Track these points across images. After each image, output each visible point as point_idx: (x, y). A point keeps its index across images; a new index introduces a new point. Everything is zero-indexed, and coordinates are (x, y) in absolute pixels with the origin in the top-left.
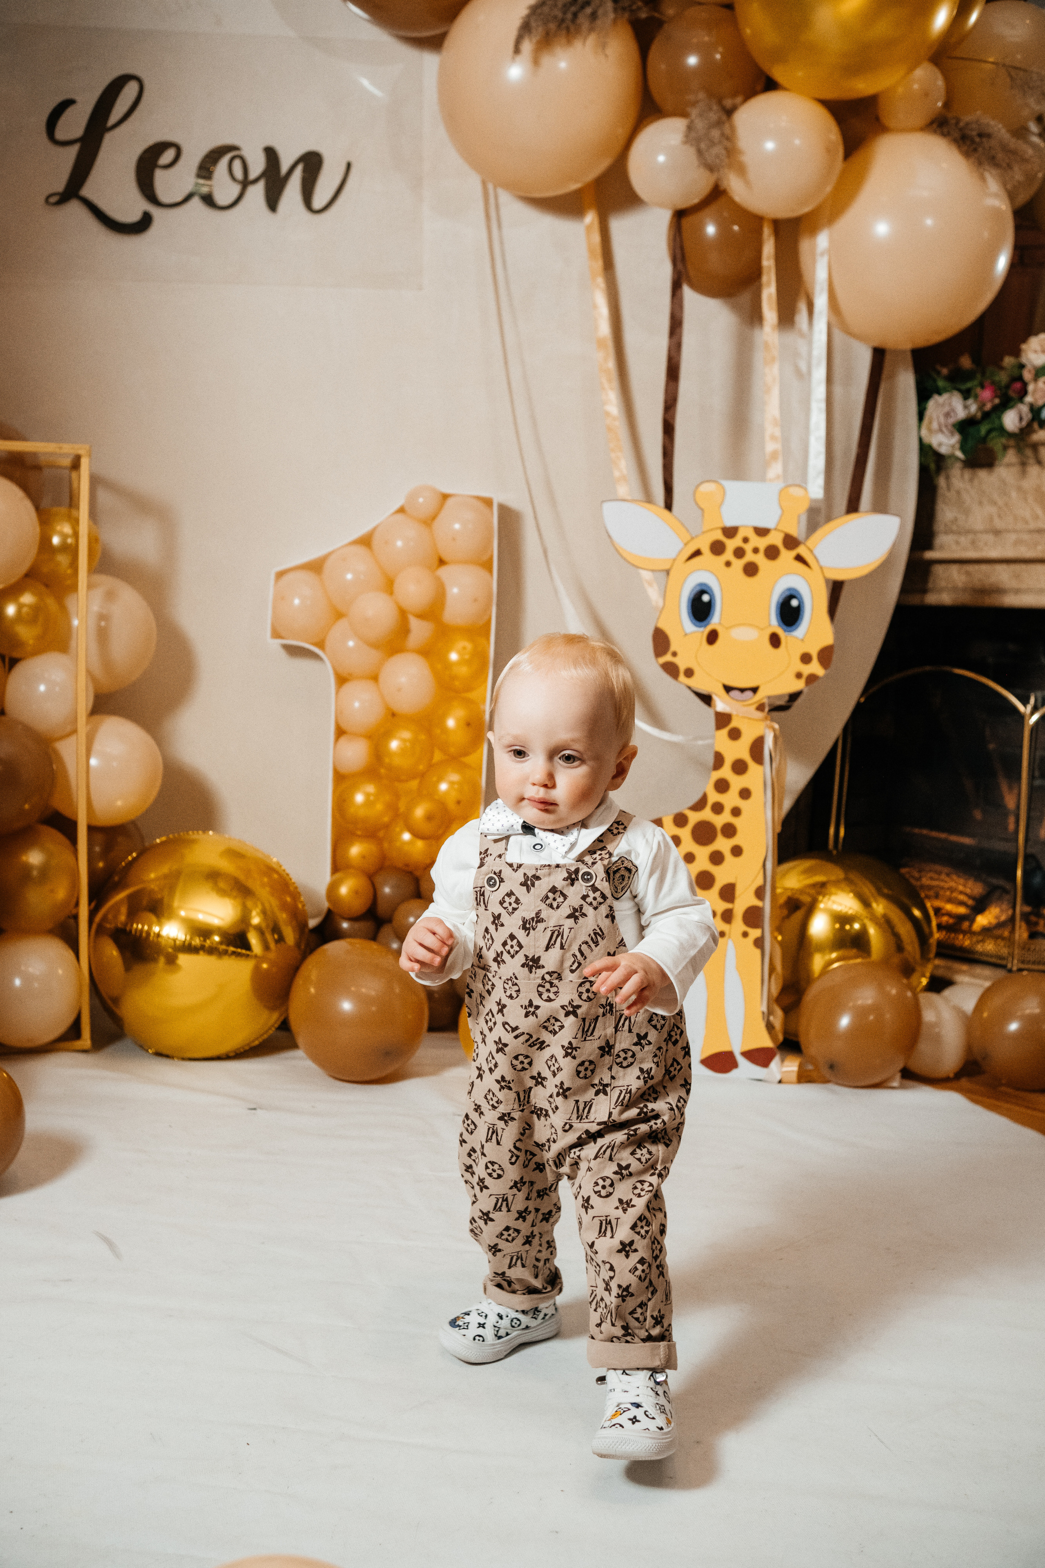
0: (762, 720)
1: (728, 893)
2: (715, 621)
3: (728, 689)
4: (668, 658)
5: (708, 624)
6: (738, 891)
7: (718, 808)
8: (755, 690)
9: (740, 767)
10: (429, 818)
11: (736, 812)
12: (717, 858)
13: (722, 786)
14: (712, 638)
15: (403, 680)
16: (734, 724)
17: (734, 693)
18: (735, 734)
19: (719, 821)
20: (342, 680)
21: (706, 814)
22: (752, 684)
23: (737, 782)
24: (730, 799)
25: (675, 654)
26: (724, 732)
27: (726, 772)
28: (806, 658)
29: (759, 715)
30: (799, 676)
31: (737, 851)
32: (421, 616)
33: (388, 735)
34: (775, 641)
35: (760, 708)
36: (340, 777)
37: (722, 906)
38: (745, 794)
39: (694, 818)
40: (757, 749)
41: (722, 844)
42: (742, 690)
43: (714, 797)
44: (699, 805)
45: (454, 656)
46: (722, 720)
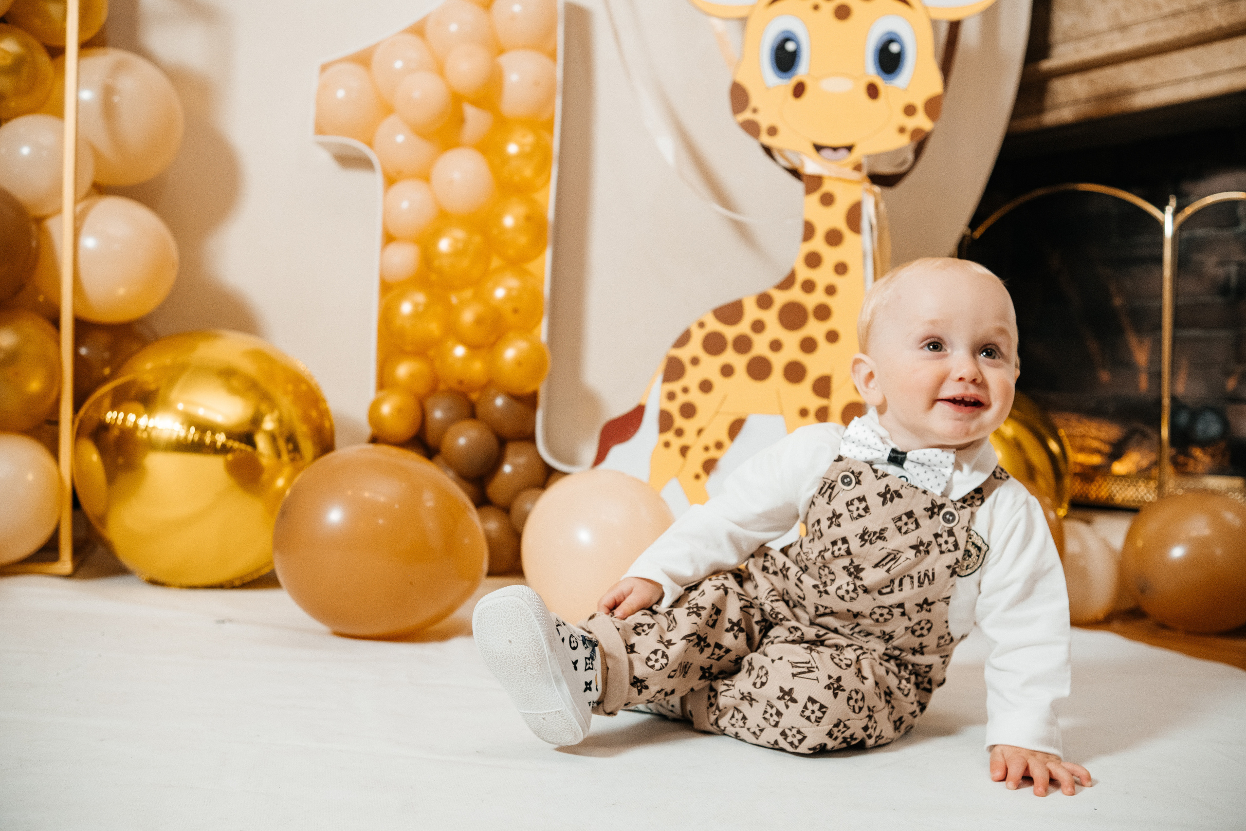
0: (858, 182)
1: (823, 387)
2: (802, 71)
3: (818, 148)
4: (747, 115)
5: (793, 75)
6: (835, 384)
7: (809, 286)
8: (849, 148)
9: (834, 238)
10: (479, 321)
11: (831, 290)
12: (809, 345)
13: (813, 260)
14: (799, 90)
15: (457, 175)
16: (827, 187)
17: (827, 153)
18: (828, 200)
19: (810, 301)
20: (390, 181)
21: (795, 294)
22: (847, 142)
23: (830, 256)
24: (823, 276)
25: (755, 111)
26: (815, 197)
27: (818, 244)
28: (910, 110)
29: (856, 176)
30: (902, 130)
31: (832, 337)
32: (477, 103)
33: (437, 234)
34: (873, 91)
35: (858, 168)
36: (386, 287)
37: (814, 403)
38: (841, 269)
39: (781, 298)
40: (854, 217)
41: (815, 329)
42: (835, 149)
43: (804, 273)
44: (787, 283)
45: (513, 149)
46: (813, 183)
